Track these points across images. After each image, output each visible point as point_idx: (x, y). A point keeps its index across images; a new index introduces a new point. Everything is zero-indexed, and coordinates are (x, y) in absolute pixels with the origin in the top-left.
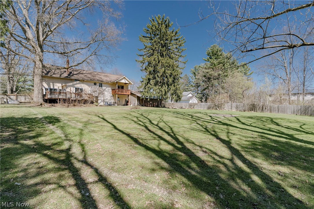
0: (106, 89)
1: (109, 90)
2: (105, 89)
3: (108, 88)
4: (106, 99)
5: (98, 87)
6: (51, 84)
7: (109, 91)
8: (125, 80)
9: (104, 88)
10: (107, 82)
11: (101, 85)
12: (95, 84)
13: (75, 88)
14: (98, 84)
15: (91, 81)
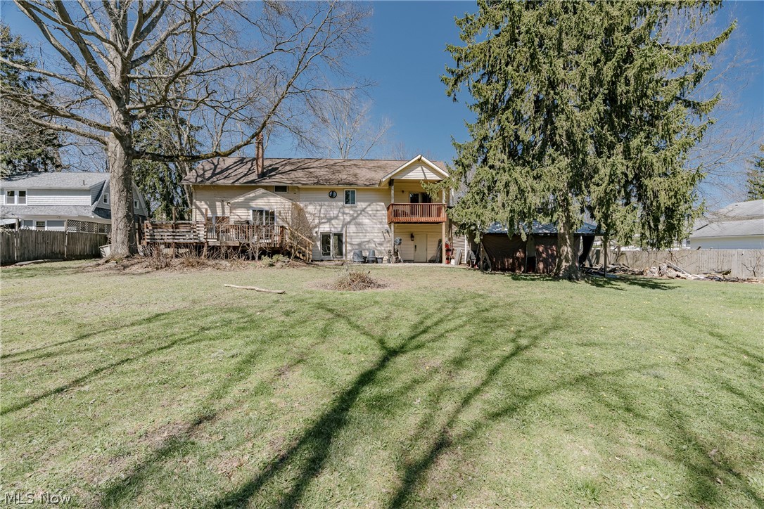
0: (368, 209)
1: (377, 211)
2: (363, 210)
3: (374, 206)
4: (369, 242)
5: (341, 204)
6: (218, 204)
7: (379, 214)
8: (425, 170)
9: (361, 205)
10: (367, 186)
11: (349, 198)
12: (332, 195)
13: (251, 212)
14: (342, 196)
15: (316, 186)
